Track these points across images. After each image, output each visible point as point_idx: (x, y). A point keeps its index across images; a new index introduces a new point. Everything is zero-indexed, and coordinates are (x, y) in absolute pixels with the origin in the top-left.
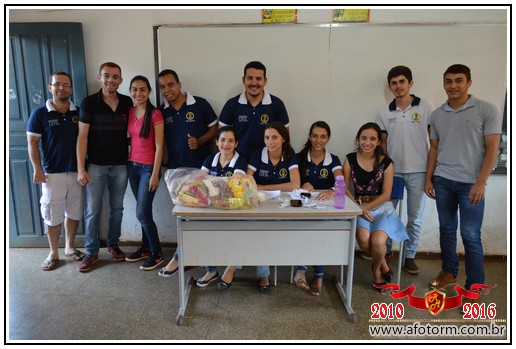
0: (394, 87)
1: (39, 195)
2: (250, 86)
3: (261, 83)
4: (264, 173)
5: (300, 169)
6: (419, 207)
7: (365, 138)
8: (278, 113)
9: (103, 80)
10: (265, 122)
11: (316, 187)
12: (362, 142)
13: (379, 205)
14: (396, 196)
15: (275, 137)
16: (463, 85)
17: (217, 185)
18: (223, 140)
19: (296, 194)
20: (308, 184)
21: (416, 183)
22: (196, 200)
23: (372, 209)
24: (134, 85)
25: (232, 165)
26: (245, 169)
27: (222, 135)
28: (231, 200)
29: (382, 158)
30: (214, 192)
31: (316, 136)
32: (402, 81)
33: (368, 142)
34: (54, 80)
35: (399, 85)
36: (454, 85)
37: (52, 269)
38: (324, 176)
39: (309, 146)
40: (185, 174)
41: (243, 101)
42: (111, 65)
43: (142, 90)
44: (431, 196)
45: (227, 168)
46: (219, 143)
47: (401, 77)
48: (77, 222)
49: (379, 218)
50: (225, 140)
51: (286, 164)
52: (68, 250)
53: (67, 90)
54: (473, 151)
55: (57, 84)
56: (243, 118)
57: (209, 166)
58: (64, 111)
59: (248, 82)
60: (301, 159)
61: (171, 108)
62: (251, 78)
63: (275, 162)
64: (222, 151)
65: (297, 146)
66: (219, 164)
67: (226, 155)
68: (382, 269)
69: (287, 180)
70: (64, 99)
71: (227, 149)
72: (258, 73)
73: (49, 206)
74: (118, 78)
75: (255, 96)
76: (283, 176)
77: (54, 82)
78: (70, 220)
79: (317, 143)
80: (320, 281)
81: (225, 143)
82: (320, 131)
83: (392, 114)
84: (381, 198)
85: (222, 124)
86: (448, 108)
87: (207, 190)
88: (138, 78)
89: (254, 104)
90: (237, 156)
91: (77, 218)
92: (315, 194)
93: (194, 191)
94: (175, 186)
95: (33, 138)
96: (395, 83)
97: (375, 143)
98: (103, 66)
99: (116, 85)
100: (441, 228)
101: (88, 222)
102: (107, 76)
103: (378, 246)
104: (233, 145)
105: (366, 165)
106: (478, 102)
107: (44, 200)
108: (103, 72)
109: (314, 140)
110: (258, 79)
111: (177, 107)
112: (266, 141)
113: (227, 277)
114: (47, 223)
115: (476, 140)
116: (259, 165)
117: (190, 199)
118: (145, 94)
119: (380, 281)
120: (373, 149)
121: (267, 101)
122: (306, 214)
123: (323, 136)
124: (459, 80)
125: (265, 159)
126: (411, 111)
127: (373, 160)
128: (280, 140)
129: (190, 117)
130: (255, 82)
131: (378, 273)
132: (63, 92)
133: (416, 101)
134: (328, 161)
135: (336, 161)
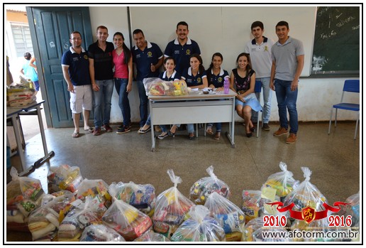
0: (254, 33)
1: (69, 97)
2: (180, 34)
3: (186, 32)
4: (190, 80)
5: (207, 78)
6: (268, 95)
7: (241, 61)
8: (195, 49)
9: (99, 35)
10: (188, 53)
11: (216, 87)
12: (239, 63)
13: (248, 95)
14: (257, 91)
15: (196, 62)
16: (285, 31)
17: (168, 85)
18: (168, 64)
19: (206, 89)
20: (212, 85)
21: (267, 83)
22: (158, 92)
23: (245, 97)
24: (116, 37)
25: (173, 77)
26: (180, 79)
27: (168, 61)
28: (175, 91)
29: (250, 71)
30: (167, 88)
31: (215, 60)
32: (258, 30)
33: (243, 63)
34: (72, 36)
35: (257, 32)
36: (281, 32)
37: (78, 137)
38: (220, 81)
39: (212, 66)
40: (152, 80)
41: (176, 43)
42: (103, 27)
43: (119, 40)
44: (273, 89)
45: (171, 79)
46: (166, 66)
47: (258, 27)
48: (89, 111)
49: (248, 100)
50: (169, 63)
51: (200, 76)
52: (86, 127)
53: (80, 41)
54: (291, 64)
55: (74, 39)
56: (177, 52)
57: (161, 78)
58: (79, 53)
59: (179, 32)
60: (208, 73)
61: (139, 50)
62: (181, 30)
63: (195, 75)
64: (168, 70)
65: (206, 66)
66: (166, 77)
67: (170, 72)
68: (250, 126)
69: (201, 83)
70: (78, 47)
71: (170, 68)
72: (184, 27)
73: (75, 103)
74: (106, 34)
75: (183, 40)
76: (199, 81)
77: (72, 37)
78: (86, 111)
79: (216, 64)
80: (219, 133)
81: (169, 65)
82: (217, 58)
83: (254, 46)
84: (249, 91)
85: (166, 56)
86: (279, 44)
87: (164, 87)
88: (118, 34)
89: (183, 44)
90: (175, 72)
91: (90, 109)
92: (215, 89)
93: (158, 88)
94: (148, 86)
95: (65, 68)
96: (255, 30)
97: (246, 63)
98: (98, 28)
99: (106, 38)
100: (278, 105)
101: (96, 110)
102: (101, 33)
103: (246, 113)
104: (173, 66)
105: (242, 74)
106: (293, 40)
107: (72, 100)
108: (99, 31)
109: (214, 62)
110: (184, 30)
111: (143, 49)
112: (191, 64)
113: (173, 130)
114: (74, 112)
115: (293, 59)
116: (187, 77)
117: (156, 92)
118: (121, 42)
119: (249, 132)
120: (244, 67)
121: (189, 43)
122: (210, 97)
123: (219, 61)
124: (283, 29)
125: (190, 73)
126: (263, 45)
127: (245, 72)
128: (198, 63)
129: (150, 54)
130: (183, 32)
131: (248, 128)
132: (78, 43)
133: (265, 40)
134: (222, 73)
135: (226, 73)
